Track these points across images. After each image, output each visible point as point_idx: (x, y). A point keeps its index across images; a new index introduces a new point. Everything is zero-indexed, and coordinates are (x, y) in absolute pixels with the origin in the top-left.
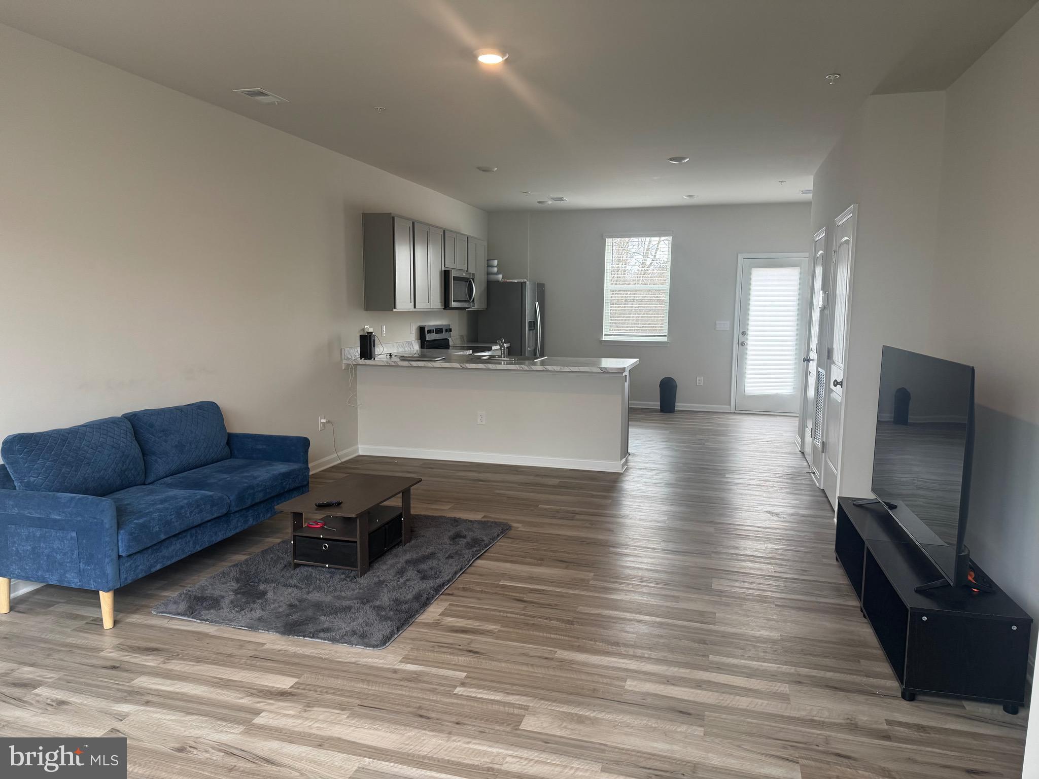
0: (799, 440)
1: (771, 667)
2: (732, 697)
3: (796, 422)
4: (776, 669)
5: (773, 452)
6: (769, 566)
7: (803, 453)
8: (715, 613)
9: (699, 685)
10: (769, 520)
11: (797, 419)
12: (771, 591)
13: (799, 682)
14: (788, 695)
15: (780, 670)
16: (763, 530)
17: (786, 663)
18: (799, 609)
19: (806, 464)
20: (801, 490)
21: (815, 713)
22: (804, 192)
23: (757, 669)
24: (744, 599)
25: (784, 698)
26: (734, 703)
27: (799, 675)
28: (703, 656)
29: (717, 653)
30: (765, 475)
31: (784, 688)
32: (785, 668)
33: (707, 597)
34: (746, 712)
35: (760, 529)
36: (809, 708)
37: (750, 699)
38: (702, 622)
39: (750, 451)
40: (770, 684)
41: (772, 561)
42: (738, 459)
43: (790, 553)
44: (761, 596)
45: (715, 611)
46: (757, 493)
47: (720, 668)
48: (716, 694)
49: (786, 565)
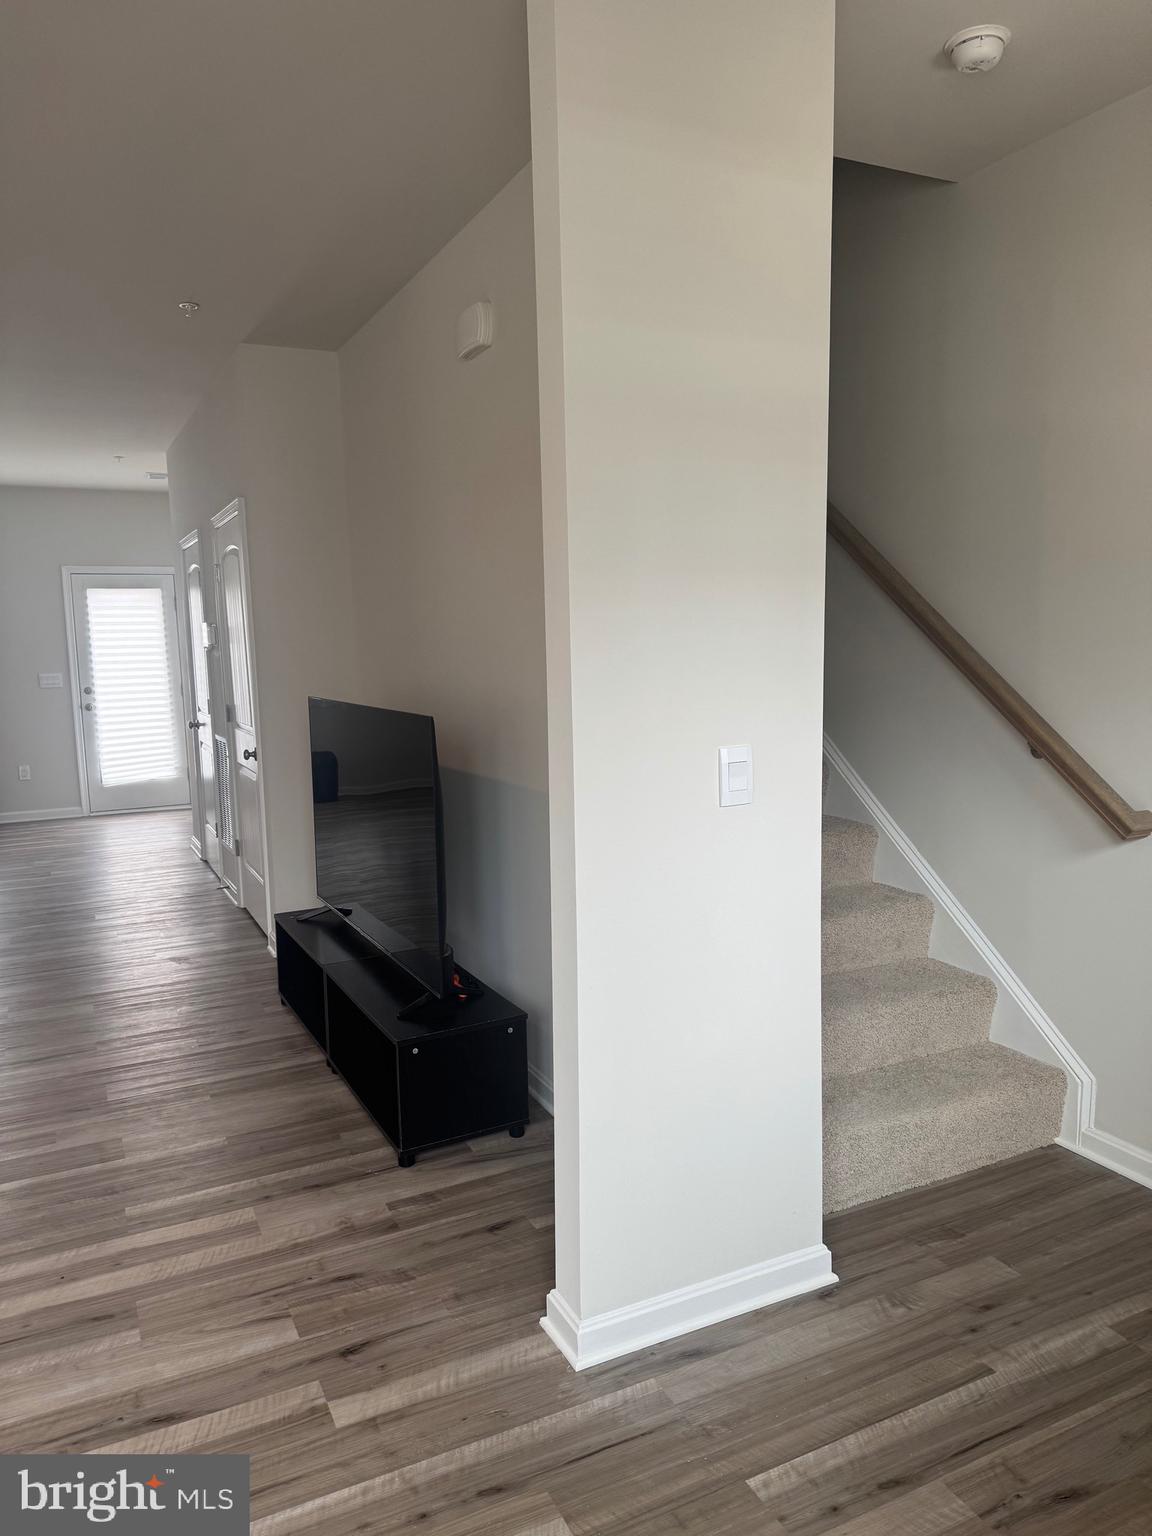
0: (198, 844)
1: (223, 1190)
2: (174, 1259)
3: (188, 817)
4: (230, 1191)
5: (163, 868)
6: (190, 1040)
7: (206, 861)
8: (120, 1139)
9: (116, 1263)
10: (177, 971)
11: (191, 812)
12: (200, 1077)
13: (267, 1197)
14: (256, 1222)
15: (236, 1190)
16: (169, 988)
17: (242, 1177)
18: (245, 1090)
19: (213, 876)
20: (213, 916)
21: (296, 1234)
22: (153, 476)
23: (203, 1202)
24: (163, 1101)
25: (251, 1229)
26: (179, 1268)
27: (265, 1187)
28: (116, 1213)
29: (137, 1200)
30: (156, 904)
31: (248, 1214)
32: (243, 1185)
33: (102, 1118)
34: (199, 1275)
35: (165, 988)
36: (287, 1229)
37: (201, 1253)
38: (102, 1161)
39: (127, 872)
40: (227, 1216)
41: (192, 1031)
42: (108, 888)
43: (216, 1012)
44: (185, 1089)
45: (120, 1135)
46: (149, 934)
47: (145, 1223)
48: (148, 1265)
49: (214, 1032)
